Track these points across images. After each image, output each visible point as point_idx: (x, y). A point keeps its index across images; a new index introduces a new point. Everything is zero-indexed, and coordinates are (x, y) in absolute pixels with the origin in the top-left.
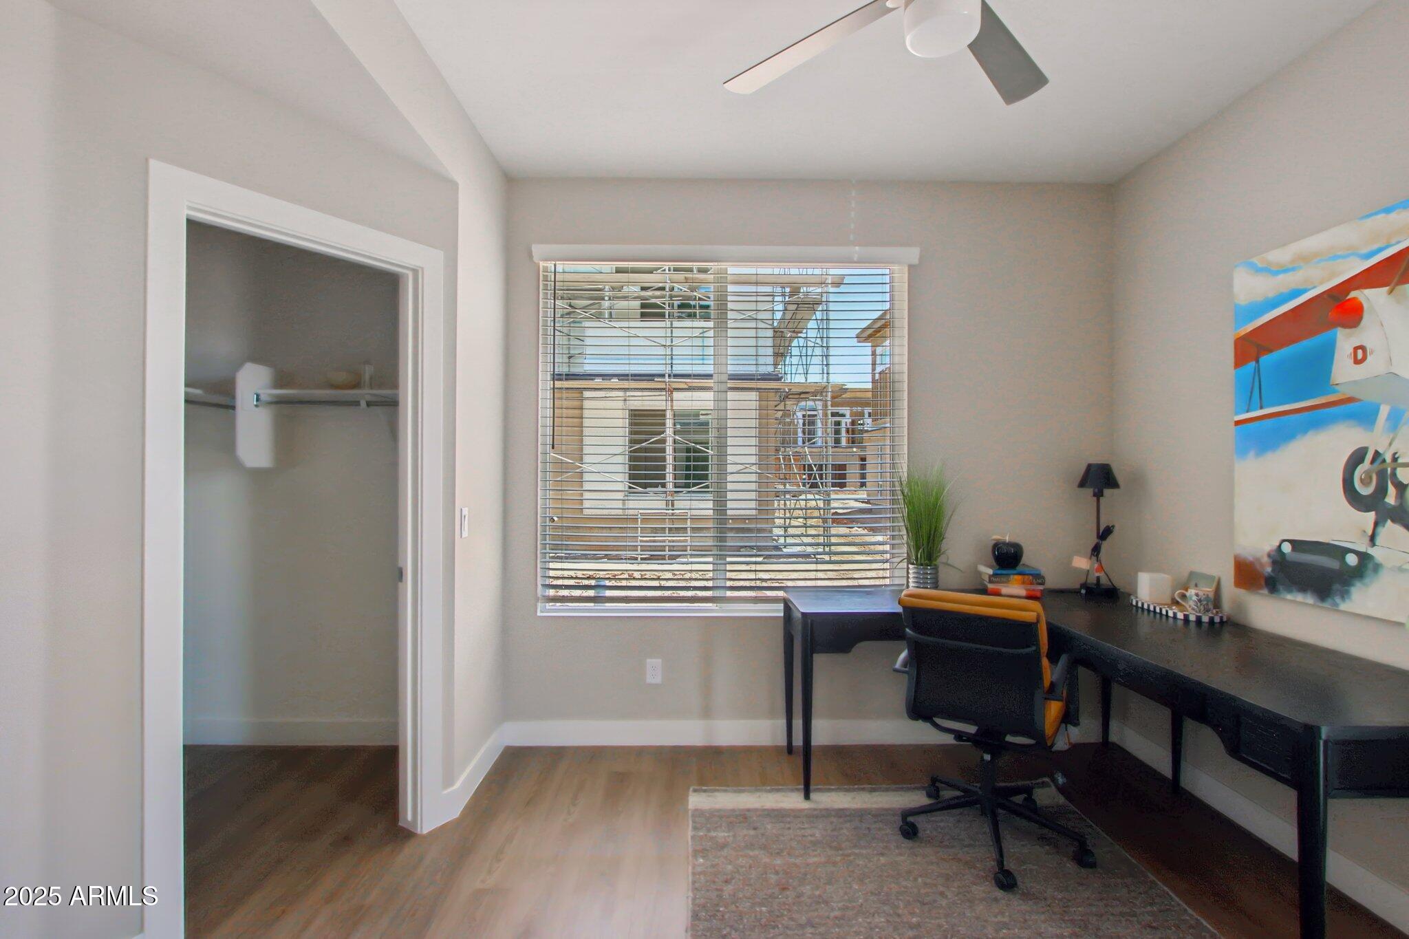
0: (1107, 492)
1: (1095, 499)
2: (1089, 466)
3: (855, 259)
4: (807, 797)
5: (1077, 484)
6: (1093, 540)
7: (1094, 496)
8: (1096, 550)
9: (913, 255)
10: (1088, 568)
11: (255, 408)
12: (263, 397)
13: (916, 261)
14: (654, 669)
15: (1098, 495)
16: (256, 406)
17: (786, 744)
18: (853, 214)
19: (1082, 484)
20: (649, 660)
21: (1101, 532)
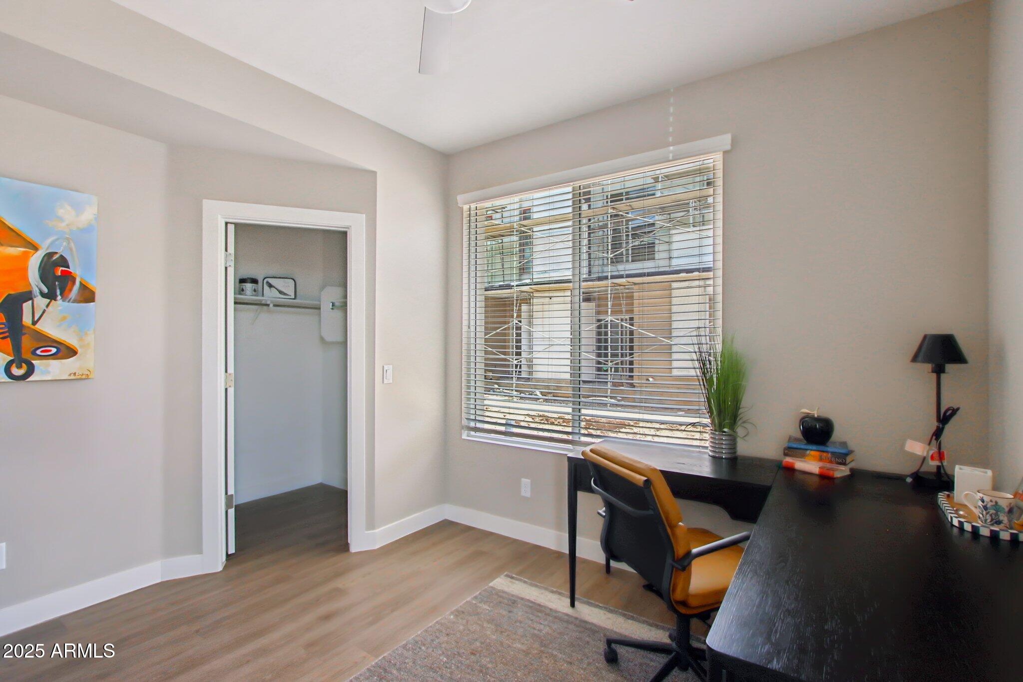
0: (949, 367)
1: (934, 375)
2: (925, 337)
3: (671, 158)
4: (573, 605)
5: (911, 358)
6: (934, 424)
7: (933, 372)
8: (938, 434)
9: (725, 141)
10: (925, 454)
11: (331, 310)
12: (337, 304)
13: (728, 147)
14: (526, 487)
15: (939, 370)
16: (332, 309)
17: (605, 563)
18: (671, 119)
19: (915, 359)
20: (523, 479)
21: (942, 416)
